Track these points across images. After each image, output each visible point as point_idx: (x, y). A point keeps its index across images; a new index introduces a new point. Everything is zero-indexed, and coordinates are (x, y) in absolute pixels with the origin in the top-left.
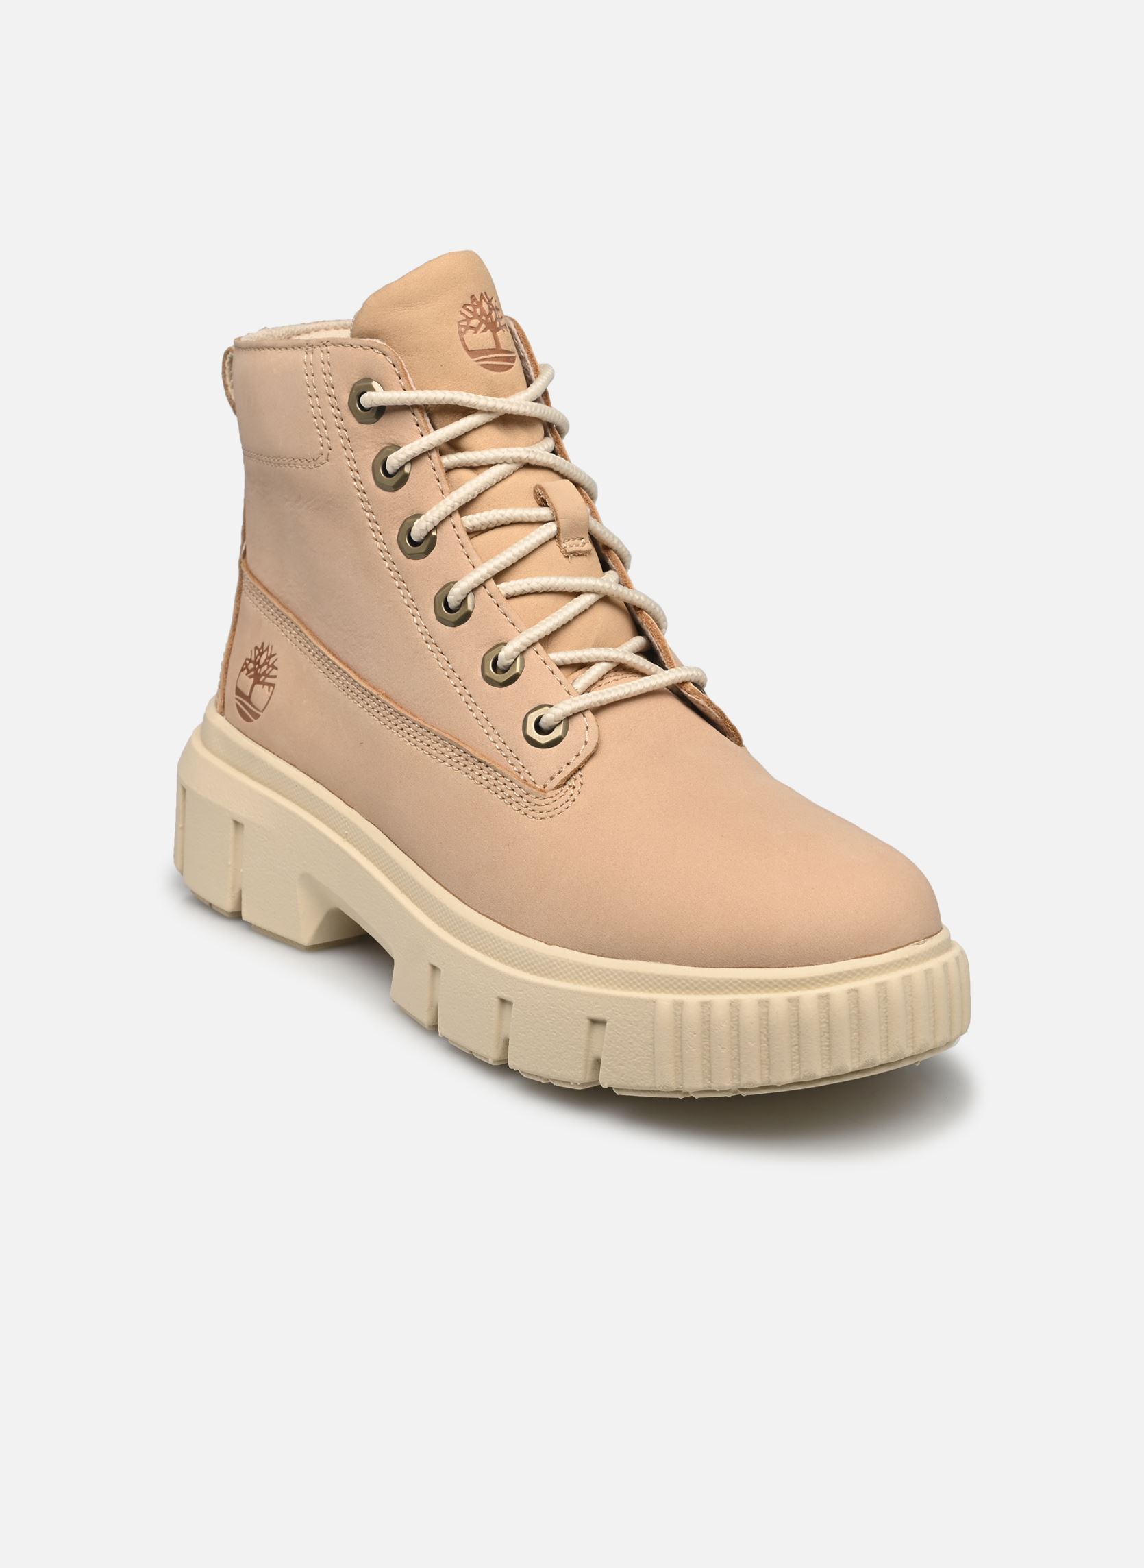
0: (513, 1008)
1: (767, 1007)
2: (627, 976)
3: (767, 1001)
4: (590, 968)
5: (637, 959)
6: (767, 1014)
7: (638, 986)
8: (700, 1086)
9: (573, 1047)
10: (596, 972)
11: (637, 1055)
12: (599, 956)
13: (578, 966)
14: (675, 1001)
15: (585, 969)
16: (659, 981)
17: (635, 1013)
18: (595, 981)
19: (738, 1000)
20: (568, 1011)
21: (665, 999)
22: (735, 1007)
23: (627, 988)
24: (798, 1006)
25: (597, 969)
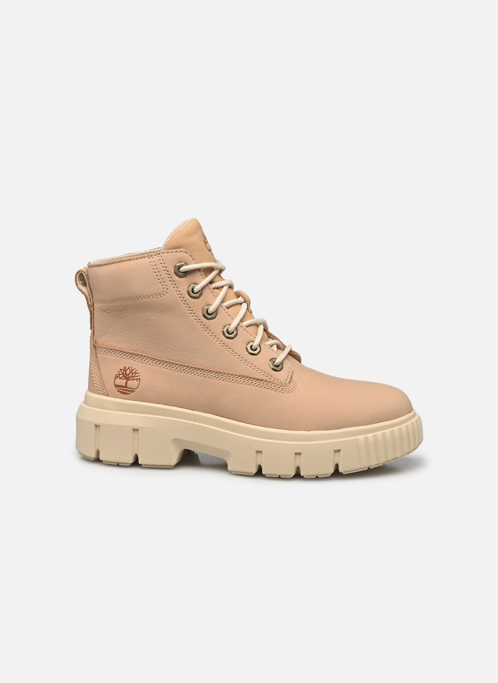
0: (302, 456)
1: (393, 432)
2: (344, 433)
3: (393, 431)
4: (329, 434)
5: (345, 428)
6: (393, 435)
7: (349, 436)
8: (375, 463)
9: (329, 461)
10: (332, 435)
11: (353, 458)
12: (330, 430)
13: (324, 435)
14: (364, 437)
15: (328, 435)
16: (356, 432)
17: (351, 444)
18: (332, 438)
19: (384, 432)
20: (326, 450)
21: (361, 437)
22: (384, 434)
23: (344, 437)
24: (401, 430)
25: (332, 434)
